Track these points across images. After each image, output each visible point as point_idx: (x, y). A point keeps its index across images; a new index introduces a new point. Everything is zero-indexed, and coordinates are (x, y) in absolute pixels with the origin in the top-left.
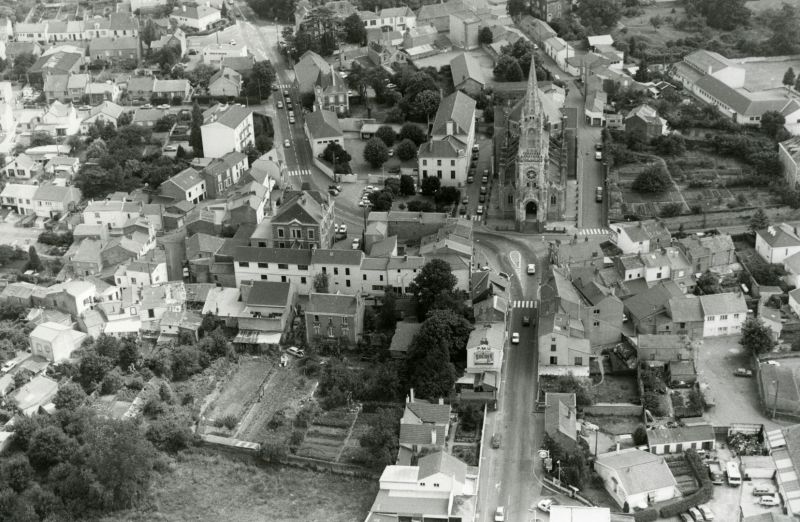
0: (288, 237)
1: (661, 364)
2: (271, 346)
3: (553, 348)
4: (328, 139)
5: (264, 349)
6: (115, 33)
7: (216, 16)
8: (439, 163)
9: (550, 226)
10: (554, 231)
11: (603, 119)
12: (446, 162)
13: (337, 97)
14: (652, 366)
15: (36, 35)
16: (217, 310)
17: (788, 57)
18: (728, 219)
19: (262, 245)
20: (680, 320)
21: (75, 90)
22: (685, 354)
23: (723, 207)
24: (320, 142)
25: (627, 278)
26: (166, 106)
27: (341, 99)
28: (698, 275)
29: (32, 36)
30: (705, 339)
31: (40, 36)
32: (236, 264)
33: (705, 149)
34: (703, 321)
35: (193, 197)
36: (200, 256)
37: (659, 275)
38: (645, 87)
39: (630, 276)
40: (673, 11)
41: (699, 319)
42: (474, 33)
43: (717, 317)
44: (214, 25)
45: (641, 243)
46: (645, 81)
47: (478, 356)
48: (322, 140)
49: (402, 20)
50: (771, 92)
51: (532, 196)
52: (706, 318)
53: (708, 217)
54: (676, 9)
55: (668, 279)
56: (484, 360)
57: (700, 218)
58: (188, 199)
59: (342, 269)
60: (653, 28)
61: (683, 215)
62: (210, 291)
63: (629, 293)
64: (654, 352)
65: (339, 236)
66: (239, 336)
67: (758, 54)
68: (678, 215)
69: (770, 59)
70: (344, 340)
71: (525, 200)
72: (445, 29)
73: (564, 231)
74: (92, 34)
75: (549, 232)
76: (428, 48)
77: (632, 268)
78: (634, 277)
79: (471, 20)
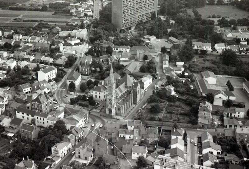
0: (34, 107)
1: (109, 164)
2: (10, 137)
3: (79, 153)
4: (72, 81)
5: (8, 137)
6: (48, 42)
7: (78, 41)
8: (96, 93)
9: (115, 117)
10: (116, 119)
11: (159, 87)
12: (98, 93)
13: (85, 69)
14: (107, 164)
15: (27, 40)
16: (3, 124)
17: (239, 77)
18: (170, 124)
19: (28, 108)
20: (124, 152)
21: (21, 56)
22: (116, 163)
23: (171, 121)
24: (69, 81)
25: (119, 136)
26: (43, 64)
27: (86, 70)
28: (142, 140)
29: (26, 40)
30: (132, 160)
31: (28, 40)
32: (17, 112)
33: (184, 102)
34: (131, 154)
35: (26, 92)
36: (10, 108)
37: (130, 137)
38: (182, 80)
39: (121, 136)
40: (216, 58)
41: (130, 153)
42: (142, 56)
43: (136, 154)
44: (77, 44)
45: (131, 127)
46: (182, 78)
47: (54, 151)
48: (70, 81)
49: (126, 50)
50: (223, 87)
51: (110, 107)
52: (132, 153)
53: (164, 123)
54: (217, 57)
55: (133, 139)
56: (56, 152)
57: (161, 122)
58: (24, 92)
59: (42, 118)
60: (203, 62)
61: (155, 121)
62: (5, 118)
63: (118, 141)
64: (107, 160)
65: (54, 109)
66: (4, 132)
67: (229, 75)
68: (154, 120)
69: (233, 77)
70: (29, 139)
71: (108, 107)
72: (135, 54)
73: (119, 119)
74: (42, 41)
75: (115, 119)
76: (127, 59)
77: (121, 133)
78: (122, 136)
79: (141, 52)
